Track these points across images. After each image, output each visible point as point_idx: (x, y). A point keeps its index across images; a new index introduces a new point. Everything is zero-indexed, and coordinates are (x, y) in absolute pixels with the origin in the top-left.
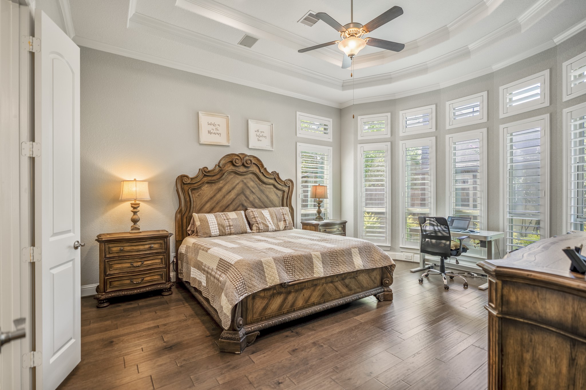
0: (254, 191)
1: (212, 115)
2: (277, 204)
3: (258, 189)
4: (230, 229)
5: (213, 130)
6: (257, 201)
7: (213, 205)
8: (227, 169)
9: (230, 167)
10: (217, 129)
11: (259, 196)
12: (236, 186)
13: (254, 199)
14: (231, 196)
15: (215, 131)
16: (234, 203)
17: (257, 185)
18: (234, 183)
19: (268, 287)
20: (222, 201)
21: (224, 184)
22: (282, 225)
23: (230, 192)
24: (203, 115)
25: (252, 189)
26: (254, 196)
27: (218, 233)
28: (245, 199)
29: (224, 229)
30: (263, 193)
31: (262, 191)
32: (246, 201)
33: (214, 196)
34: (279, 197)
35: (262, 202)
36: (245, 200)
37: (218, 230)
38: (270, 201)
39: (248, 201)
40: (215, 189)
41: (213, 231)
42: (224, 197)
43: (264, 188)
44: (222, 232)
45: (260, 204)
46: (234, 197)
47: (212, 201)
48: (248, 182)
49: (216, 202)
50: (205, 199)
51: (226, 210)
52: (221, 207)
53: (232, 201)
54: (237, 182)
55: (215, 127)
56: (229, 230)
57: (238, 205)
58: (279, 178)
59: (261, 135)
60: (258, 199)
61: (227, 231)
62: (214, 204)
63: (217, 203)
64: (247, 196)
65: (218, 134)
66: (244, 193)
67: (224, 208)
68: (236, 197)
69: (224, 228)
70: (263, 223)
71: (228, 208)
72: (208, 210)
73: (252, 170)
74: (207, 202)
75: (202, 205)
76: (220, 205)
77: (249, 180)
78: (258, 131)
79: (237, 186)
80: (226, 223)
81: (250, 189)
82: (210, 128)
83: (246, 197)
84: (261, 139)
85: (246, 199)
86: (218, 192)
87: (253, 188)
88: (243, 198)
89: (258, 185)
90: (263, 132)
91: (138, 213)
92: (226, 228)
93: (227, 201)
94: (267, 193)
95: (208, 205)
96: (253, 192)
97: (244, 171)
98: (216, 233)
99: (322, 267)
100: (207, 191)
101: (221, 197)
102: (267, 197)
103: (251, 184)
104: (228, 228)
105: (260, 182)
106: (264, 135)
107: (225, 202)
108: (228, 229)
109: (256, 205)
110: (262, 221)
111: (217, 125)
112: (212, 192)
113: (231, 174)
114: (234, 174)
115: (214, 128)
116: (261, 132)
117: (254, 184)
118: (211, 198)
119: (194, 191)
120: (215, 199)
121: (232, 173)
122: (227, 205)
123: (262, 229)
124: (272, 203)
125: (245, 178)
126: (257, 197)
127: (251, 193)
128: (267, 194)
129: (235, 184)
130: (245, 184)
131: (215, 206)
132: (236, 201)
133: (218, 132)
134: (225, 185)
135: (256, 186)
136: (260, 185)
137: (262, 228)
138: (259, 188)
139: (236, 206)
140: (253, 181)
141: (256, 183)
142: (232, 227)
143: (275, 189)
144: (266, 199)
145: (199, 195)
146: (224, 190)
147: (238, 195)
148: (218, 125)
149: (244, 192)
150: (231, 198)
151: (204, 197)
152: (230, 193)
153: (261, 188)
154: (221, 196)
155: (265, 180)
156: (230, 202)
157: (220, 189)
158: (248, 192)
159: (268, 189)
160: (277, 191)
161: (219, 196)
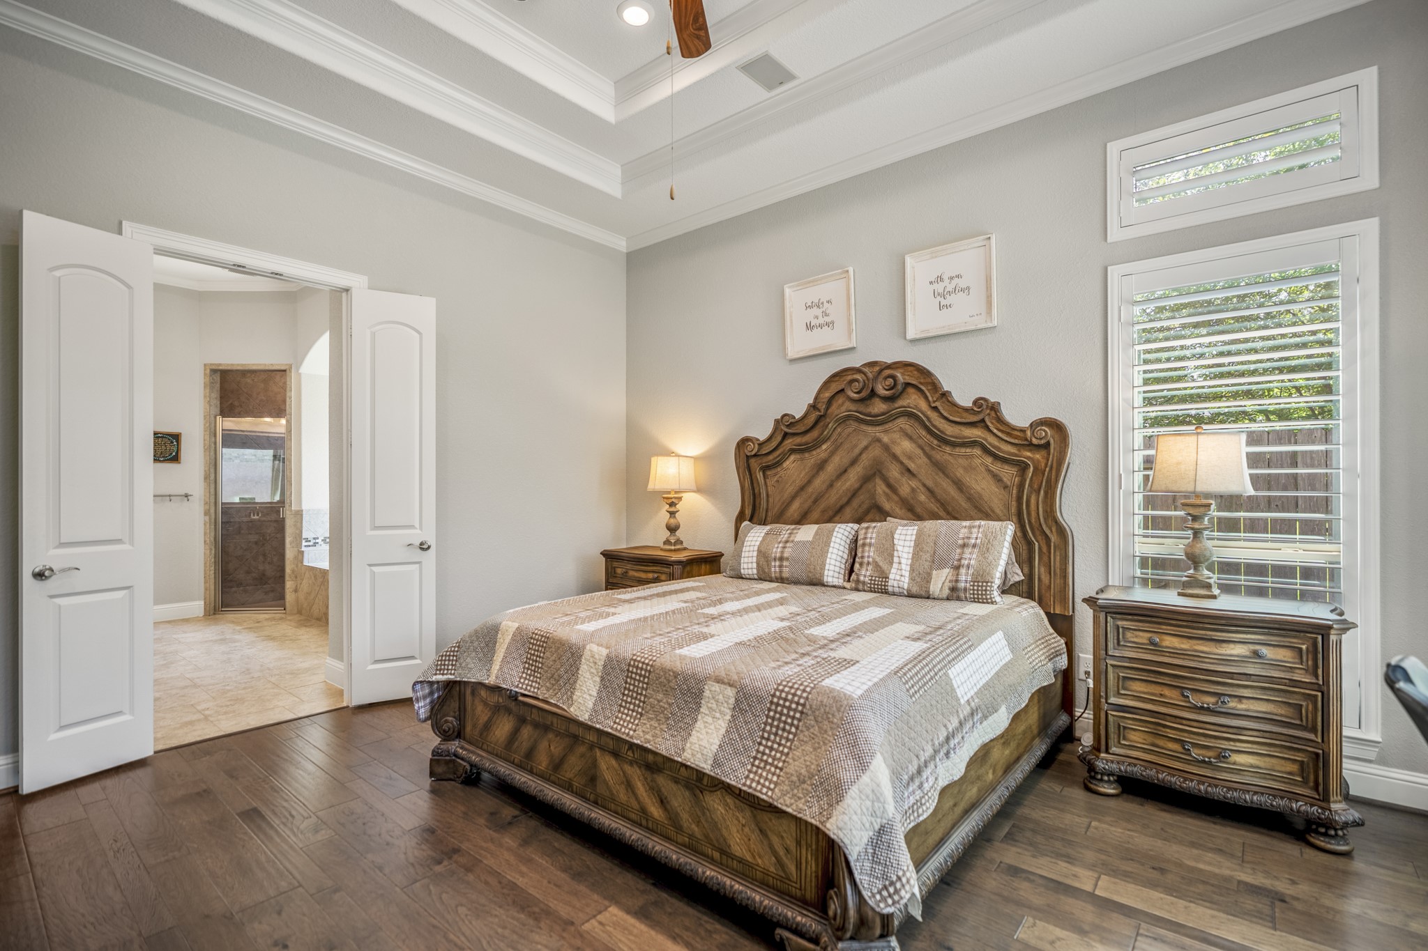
0: (912, 466)
1: (813, 281)
2: (998, 511)
3: (925, 460)
4: (781, 566)
5: (817, 317)
6: (922, 498)
7: (806, 506)
8: (836, 413)
9: (843, 404)
10: (825, 314)
11: (930, 483)
12: (861, 454)
13: (913, 490)
14: (848, 484)
15: (821, 320)
16: (855, 503)
17: (922, 449)
18: (856, 446)
19: (487, 682)
20: (827, 496)
21: (831, 451)
22: (940, 581)
23: (845, 471)
24: (795, 289)
25: (906, 461)
26: (914, 483)
27: (755, 571)
28: (884, 492)
29: (768, 565)
30: (944, 473)
31: (940, 467)
32: (888, 498)
33: (809, 482)
34: (1006, 487)
35: (938, 501)
36: (886, 495)
37: (755, 565)
38: (970, 499)
39: (895, 497)
40: (809, 465)
41: (745, 566)
42: (831, 486)
43: (947, 457)
44: (765, 572)
45: (933, 506)
46: (856, 486)
47: (804, 495)
48: (894, 442)
49: (812, 499)
50: (790, 490)
51: (837, 518)
52: (823, 511)
53: (849, 495)
54: (864, 443)
55: (821, 310)
56: (777, 569)
57: (865, 506)
58: (1000, 420)
59: (950, 288)
60: (927, 493)
61: (773, 569)
62: (810, 502)
63: (815, 501)
64: (892, 481)
65: (828, 325)
66: (883, 475)
67: (831, 513)
68: (861, 487)
69: (768, 562)
70: (877, 565)
71: (839, 515)
72: (796, 516)
73: (905, 404)
74: (793, 498)
75: (783, 503)
76: (822, 505)
77: (896, 436)
78: (940, 279)
79: (864, 456)
80: (776, 550)
81: (902, 463)
82: (809, 316)
83: (889, 486)
84: (949, 300)
85: (887, 490)
86: (817, 472)
87: (910, 458)
88: (880, 488)
89: (927, 448)
90: (958, 276)
91: (677, 515)
92: (773, 564)
93: (838, 496)
94: (960, 473)
95: (796, 505)
96: (909, 470)
97: (882, 410)
98: (750, 572)
99: (595, 694)
100: (794, 469)
101: (824, 487)
102: (959, 485)
103: (905, 446)
104: (777, 563)
105: (932, 439)
106: (962, 283)
107: (833, 498)
108: (775, 566)
109: (919, 510)
110: (878, 559)
111: (825, 302)
112: (803, 473)
113: (848, 423)
114: (856, 424)
115: (818, 312)
116: (951, 278)
117: (914, 445)
118: (802, 488)
119: (769, 473)
120: (810, 490)
121: (851, 422)
122: (838, 506)
123: (864, 583)
124: (976, 507)
125: (886, 431)
126: (924, 485)
127: (902, 474)
128: (958, 475)
129: (857, 451)
130: (886, 448)
131: (810, 508)
132: (862, 497)
133: (828, 319)
134: (833, 453)
135: (919, 451)
136: (933, 448)
137: (867, 580)
138: (929, 457)
139: (861, 510)
140: (910, 438)
141: (920, 441)
142: (785, 563)
143: (989, 460)
144: (952, 491)
145: (778, 481)
146: (831, 468)
147: (867, 479)
148: (828, 302)
149: (884, 471)
150: (847, 490)
151: (787, 486)
152: (846, 474)
153: (938, 456)
154: (824, 482)
155: (950, 430)
156: (845, 500)
157: (821, 466)
158: (894, 472)
159: (960, 461)
160: (997, 467)
161: (819, 483)
